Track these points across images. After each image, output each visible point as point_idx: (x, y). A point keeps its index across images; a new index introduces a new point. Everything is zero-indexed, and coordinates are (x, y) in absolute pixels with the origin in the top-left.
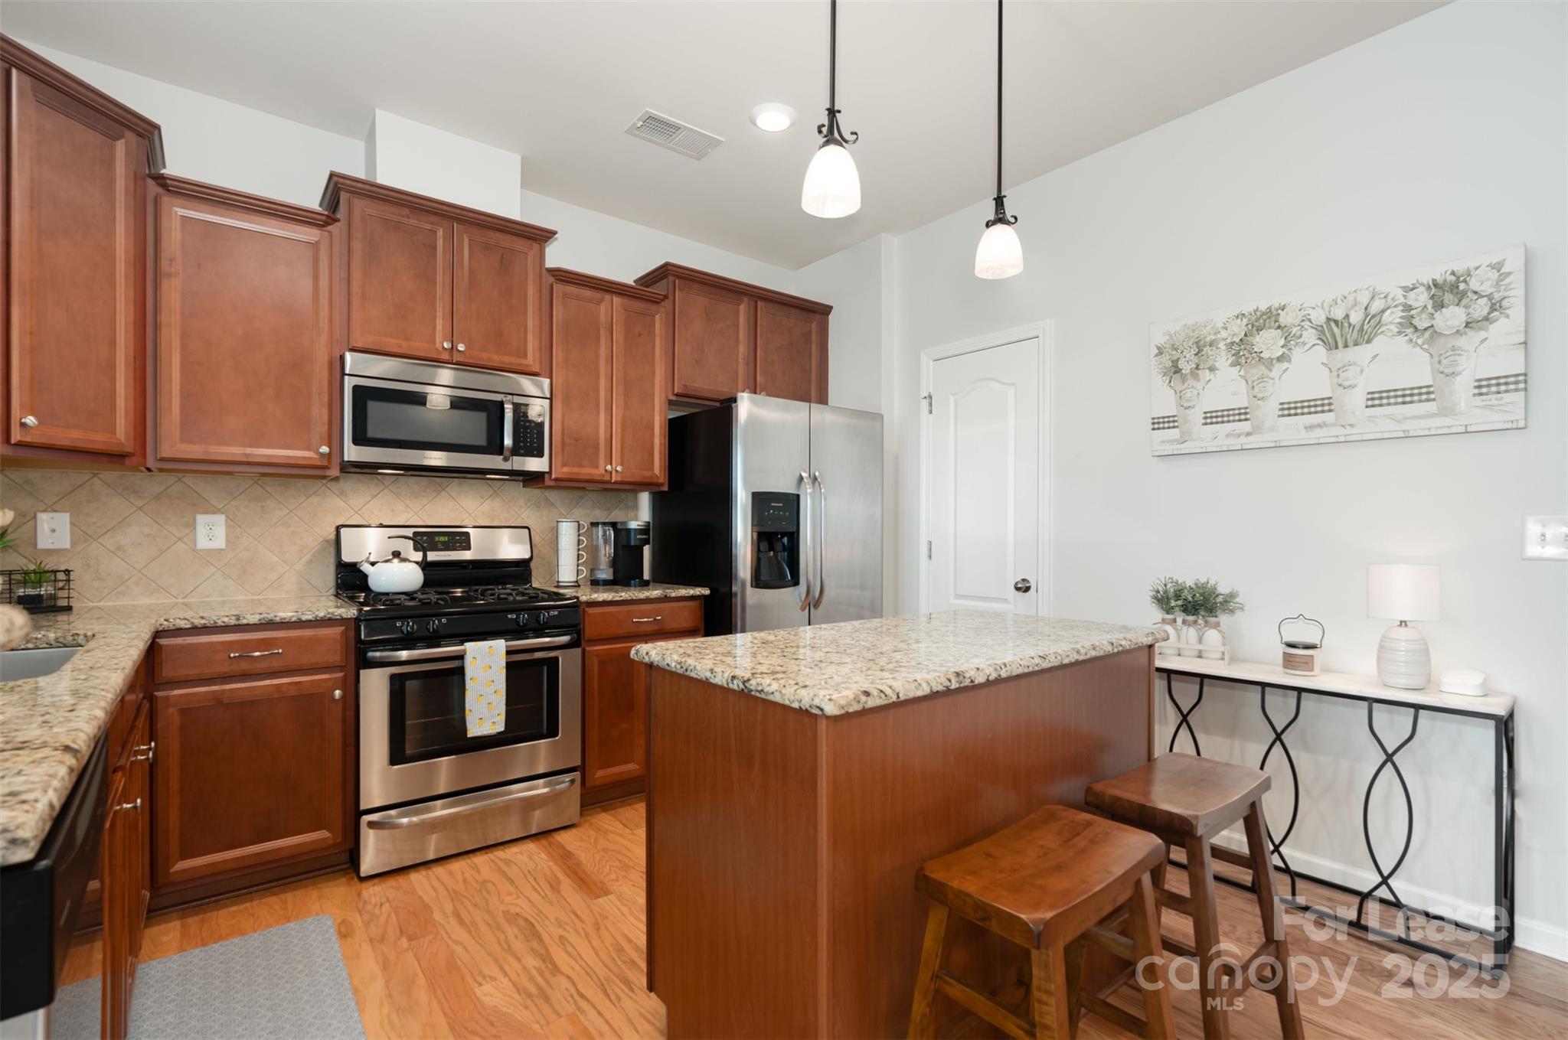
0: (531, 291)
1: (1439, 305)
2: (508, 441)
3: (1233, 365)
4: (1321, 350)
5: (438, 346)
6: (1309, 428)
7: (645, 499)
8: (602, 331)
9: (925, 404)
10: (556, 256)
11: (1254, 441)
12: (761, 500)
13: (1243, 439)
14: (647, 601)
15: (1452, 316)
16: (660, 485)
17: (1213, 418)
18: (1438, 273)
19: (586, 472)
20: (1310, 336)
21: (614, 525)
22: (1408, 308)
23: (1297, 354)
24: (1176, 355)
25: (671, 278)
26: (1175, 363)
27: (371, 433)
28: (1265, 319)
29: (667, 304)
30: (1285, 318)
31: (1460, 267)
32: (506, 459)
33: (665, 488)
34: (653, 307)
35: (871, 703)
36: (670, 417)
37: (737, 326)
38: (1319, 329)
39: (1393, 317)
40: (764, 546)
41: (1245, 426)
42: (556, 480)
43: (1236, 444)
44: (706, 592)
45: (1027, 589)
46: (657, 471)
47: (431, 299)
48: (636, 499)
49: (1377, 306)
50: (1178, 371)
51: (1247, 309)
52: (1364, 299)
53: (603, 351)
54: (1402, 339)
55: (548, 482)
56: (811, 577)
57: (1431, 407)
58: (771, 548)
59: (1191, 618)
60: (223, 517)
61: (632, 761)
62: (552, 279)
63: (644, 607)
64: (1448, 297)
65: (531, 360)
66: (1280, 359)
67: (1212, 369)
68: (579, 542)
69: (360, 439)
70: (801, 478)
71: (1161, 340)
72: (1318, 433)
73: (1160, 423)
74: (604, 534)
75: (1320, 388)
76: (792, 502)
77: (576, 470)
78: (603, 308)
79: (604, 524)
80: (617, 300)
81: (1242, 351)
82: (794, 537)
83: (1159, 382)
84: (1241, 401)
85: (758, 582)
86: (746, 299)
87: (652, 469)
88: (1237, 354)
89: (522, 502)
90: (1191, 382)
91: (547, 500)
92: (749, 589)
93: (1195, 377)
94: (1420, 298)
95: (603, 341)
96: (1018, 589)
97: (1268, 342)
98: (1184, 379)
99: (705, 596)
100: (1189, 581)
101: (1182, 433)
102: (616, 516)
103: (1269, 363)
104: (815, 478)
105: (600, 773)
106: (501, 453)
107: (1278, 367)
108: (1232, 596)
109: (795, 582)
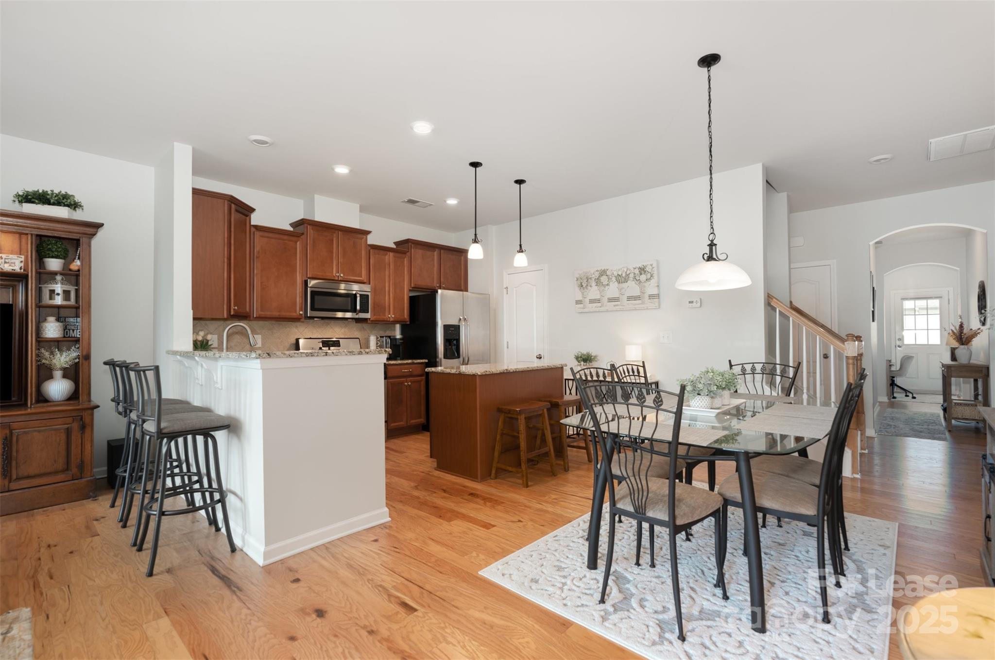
0: (363, 253)
1: (641, 274)
2: (358, 308)
3: (596, 285)
4: (616, 283)
5: (334, 275)
6: (615, 306)
7: (398, 327)
8: (387, 266)
9: (505, 290)
10: (371, 240)
11: (602, 309)
12: (446, 328)
13: (599, 308)
14: (407, 364)
15: (643, 277)
16: (406, 322)
17: (592, 301)
18: (640, 265)
19: (382, 317)
20: (614, 279)
21: (389, 337)
22: (635, 274)
23: (611, 284)
24: (582, 281)
25: (410, 244)
26: (581, 283)
27: (316, 307)
28: (603, 273)
29: (408, 254)
30: (608, 273)
31: (645, 264)
32: (357, 314)
33: (408, 323)
34: (404, 255)
35: (487, 373)
36: (410, 295)
37: (433, 260)
38: (616, 277)
39: (632, 276)
40: (448, 344)
41: (599, 305)
42: (372, 321)
43: (597, 309)
44: (427, 361)
45: (540, 358)
46: (406, 317)
47: (332, 258)
48: (395, 327)
49: (628, 273)
50: (582, 286)
51: (599, 269)
52: (625, 270)
53: (387, 273)
54: (634, 282)
55: (369, 322)
56: (464, 356)
57: (640, 301)
58: (450, 345)
59: (585, 364)
60: (260, 336)
61: (402, 421)
62: (369, 248)
63: (406, 366)
64: (643, 272)
65: (364, 277)
66: (608, 285)
67: (591, 286)
68: (377, 344)
69: (313, 309)
70: (460, 319)
71: (578, 276)
72: (617, 307)
73: (578, 302)
74: (386, 341)
75: (616, 295)
76: (457, 328)
77: (378, 317)
78: (387, 257)
79: (386, 336)
80: (391, 254)
81: (598, 282)
82: (458, 340)
83: (577, 289)
84: (598, 297)
85: (446, 357)
86: (437, 250)
87: (404, 315)
88: (597, 282)
89: (355, 329)
90: (585, 290)
91: (363, 328)
92: (443, 359)
93: (587, 289)
94: (637, 271)
95: (387, 270)
96: (537, 358)
97: (604, 279)
98: (584, 289)
99: (426, 363)
100: (585, 352)
101: (584, 306)
102: (388, 333)
103: (604, 286)
104: (465, 319)
105: (392, 425)
106: (355, 312)
107: (607, 287)
108: (596, 357)
109: (459, 357)
